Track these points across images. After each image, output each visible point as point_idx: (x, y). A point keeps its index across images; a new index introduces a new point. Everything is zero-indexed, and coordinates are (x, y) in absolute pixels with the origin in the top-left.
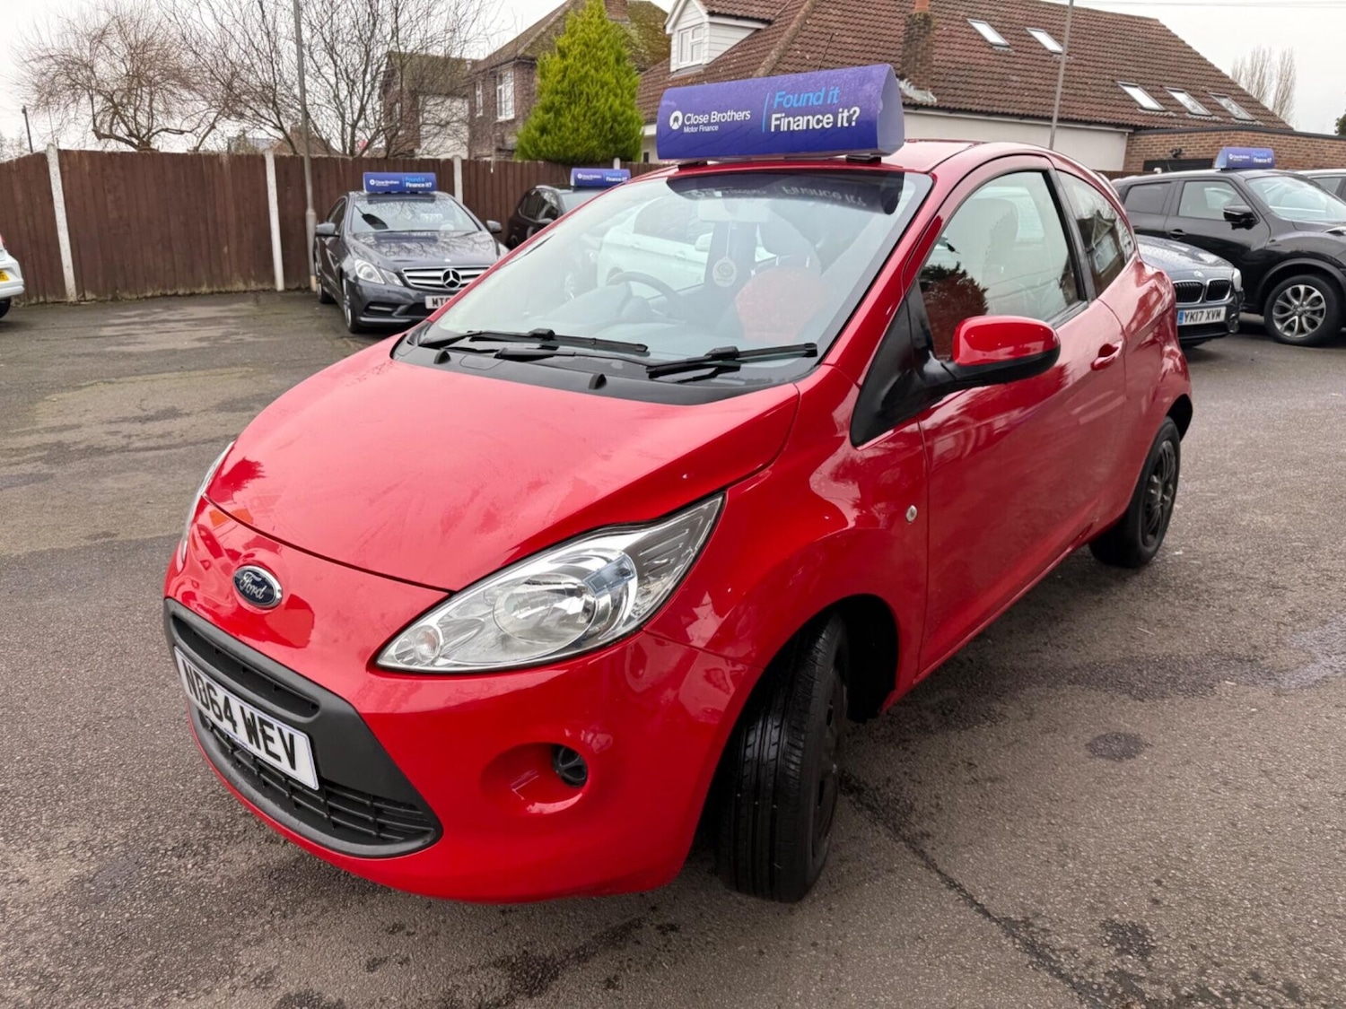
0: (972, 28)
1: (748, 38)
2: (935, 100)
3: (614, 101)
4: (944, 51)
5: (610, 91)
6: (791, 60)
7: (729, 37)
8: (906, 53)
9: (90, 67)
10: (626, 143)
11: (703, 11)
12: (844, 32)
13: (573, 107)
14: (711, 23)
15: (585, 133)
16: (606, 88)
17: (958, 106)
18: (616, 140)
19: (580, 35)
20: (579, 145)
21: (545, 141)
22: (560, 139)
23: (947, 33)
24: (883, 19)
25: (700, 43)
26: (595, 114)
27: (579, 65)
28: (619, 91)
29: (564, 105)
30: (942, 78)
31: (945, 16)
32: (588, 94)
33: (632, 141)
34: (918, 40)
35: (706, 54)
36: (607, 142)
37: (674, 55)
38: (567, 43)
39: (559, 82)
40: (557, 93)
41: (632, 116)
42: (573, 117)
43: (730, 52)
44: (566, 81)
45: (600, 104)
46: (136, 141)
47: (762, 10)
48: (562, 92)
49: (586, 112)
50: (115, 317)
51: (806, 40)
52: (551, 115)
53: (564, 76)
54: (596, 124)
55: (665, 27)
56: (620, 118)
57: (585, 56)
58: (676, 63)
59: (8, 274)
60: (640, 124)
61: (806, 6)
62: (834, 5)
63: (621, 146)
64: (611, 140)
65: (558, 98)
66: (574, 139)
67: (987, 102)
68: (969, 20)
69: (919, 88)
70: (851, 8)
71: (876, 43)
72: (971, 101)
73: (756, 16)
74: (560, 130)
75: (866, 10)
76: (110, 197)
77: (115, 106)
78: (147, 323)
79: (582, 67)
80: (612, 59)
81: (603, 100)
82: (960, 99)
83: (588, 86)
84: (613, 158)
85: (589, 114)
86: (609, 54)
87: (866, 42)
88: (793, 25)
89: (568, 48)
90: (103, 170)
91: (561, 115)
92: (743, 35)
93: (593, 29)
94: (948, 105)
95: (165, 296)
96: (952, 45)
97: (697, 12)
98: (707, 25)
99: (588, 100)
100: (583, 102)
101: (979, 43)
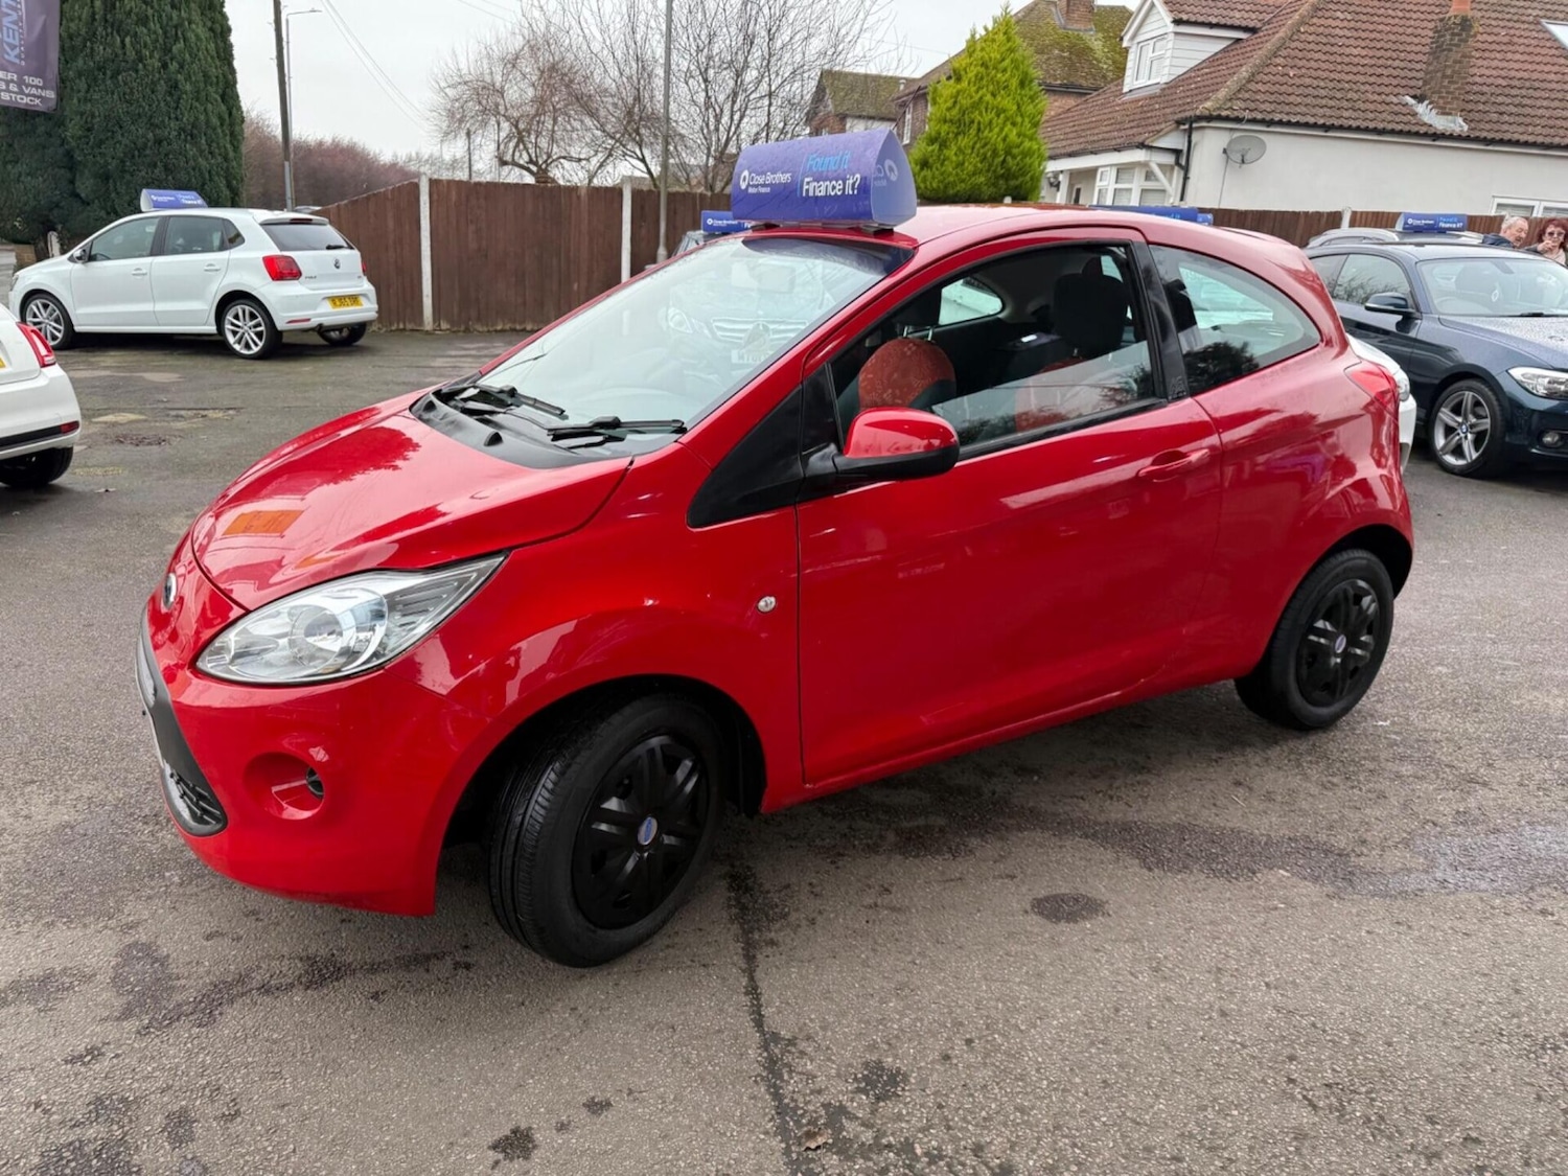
0: (1547, 31)
1: (1224, 50)
2: (1466, 128)
3: (1011, 130)
4: (1495, 63)
5: (1007, 119)
6: (1266, 78)
7: (1201, 49)
8: (1431, 68)
9: (501, 92)
10: (1021, 179)
11: (1168, 19)
12: (1352, 42)
13: (960, 138)
14: (1176, 34)
15: (971, 168)
16: (1002, 116)
17: (1498, 136)
18: (1008, 176)
19: (978, 54)
20: (963, 181)
21: (925, 177)
22: (942, 174)
23: (1506, 40)
24: (1412, 23)
25: (1161, 57)
26: (986, 144)
27: (973, 89)
28: (1019, 119)
29: (951, 135)
30: (1483, 99)
31: (1509, 16)
32: (979, 123)
33: (1028, 178)
34: (1450, 50)
35: (1166, 71)
36: (997, 178)
37: (1128, 72)
38: (964, 63)
39: (949, 109)
40: (945, 121)
41: (1030, 148)
42: (960, 149)
43: (1197, 68)
44: (958, 107)
45: (993, 136)
46: (534, 169)
47: (1246, 15)
48: (951, 121)
49: (975, 143)
50: (456, 349)
51: (1293, 53)
52: (936, 147)
53: (955, 102)
54: (985, 158)
55: (1122, 39)
56: (1015, 151)
57: (982, 79)
58: (1130, 82)
59: (362, 300)
60: (1042, 159)
61: (1305, 9)
62: (1344, 8)
63: (1013, 183)
64: (1002, 176)
65: (945, 127)
66: (957, 174)
67: (1546, 131)
68: (1543, 21)
69: (1444, 112)
70: (1369, 10)
71: (1394, 55)
72: (1521, 129)
73: (1237, 23)
74: (942, 165)
75: (1390, 12)
76: (472, 228)
77: (519, 133)
78: (480, 357)
79: (977, 92)
80: (1014, 82)
81: (996, 130)
82: (1505, 127)
83: (981, 114)
84: (1004, 196)
85: (978, 146)
86: (1012, 76)
87: (1379, 54)
88: (1281, 34)
89: (965, 70)
90: (468, 200)
91: (946, 147)
92: (1220, 46)
93: (995, 47)
94: (1484, 134)
95: (513, 330)
96: (1509, 56)
97: (1162, 19)
98: (1172, 36)
99: (979, 130)
100: (973, 131)
101: (1553, 51)
